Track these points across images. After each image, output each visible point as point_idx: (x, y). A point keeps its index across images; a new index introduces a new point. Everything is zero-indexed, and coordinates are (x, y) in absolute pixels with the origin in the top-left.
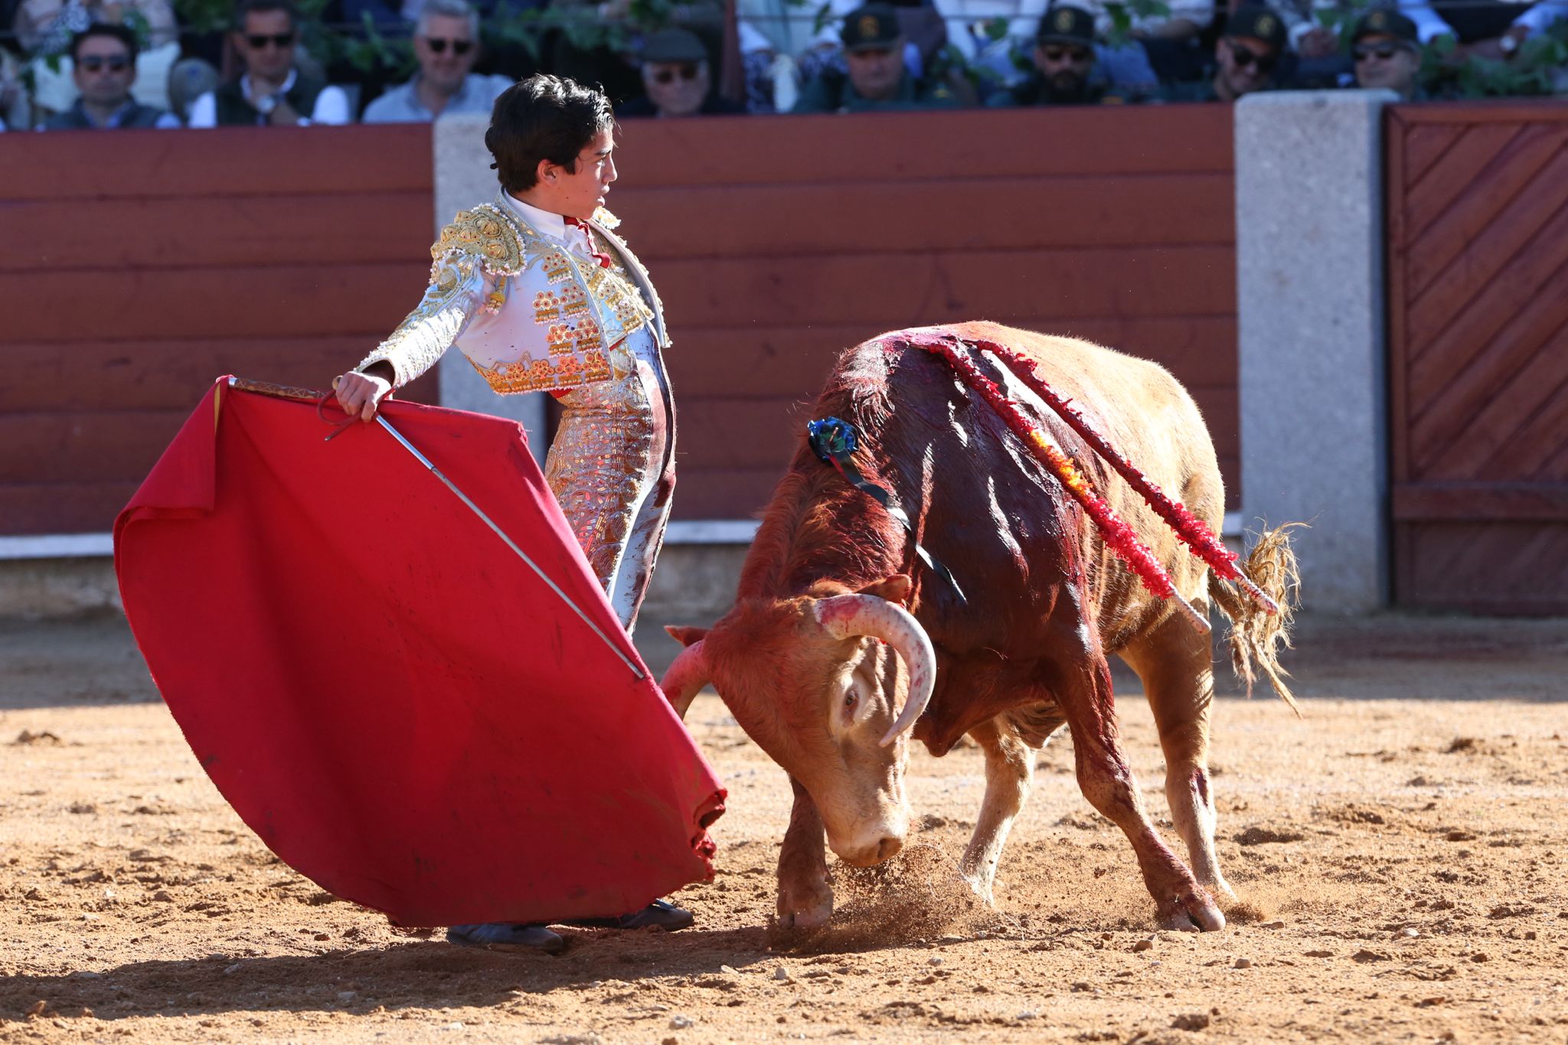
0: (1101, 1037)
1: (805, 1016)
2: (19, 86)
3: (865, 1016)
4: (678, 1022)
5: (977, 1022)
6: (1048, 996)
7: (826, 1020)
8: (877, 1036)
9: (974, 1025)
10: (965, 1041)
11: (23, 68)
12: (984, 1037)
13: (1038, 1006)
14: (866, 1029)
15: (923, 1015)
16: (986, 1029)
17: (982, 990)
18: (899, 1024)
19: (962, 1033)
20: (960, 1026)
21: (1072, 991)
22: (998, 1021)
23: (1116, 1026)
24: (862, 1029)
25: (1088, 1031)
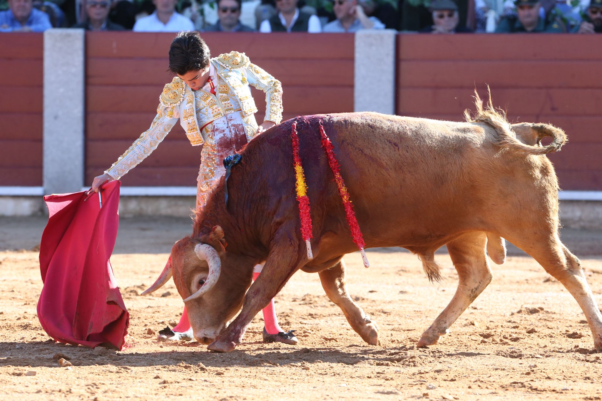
0: (594, 399)
1: (479, 386)
2: (198, 14)
3: (502, 387)
4: (430, 387)
5: (545, 391)
6: (574, 381)
7: (487, 388)
8: (506, 395)
9: (545, 392)
10: (540, 398)
11: (200, 7)
12: (548, 397)
13: (570, 385)
14: (502, 392)
15: (524, 387)
16: (549, 394)
17: (549, 378)
18: (515, 391)
19: (539, 395)
20: (539, 392)
21: (584, 380)
22: (554, 391)
23: (600, 394)
24: (501, 392)
25: (589, 396)
